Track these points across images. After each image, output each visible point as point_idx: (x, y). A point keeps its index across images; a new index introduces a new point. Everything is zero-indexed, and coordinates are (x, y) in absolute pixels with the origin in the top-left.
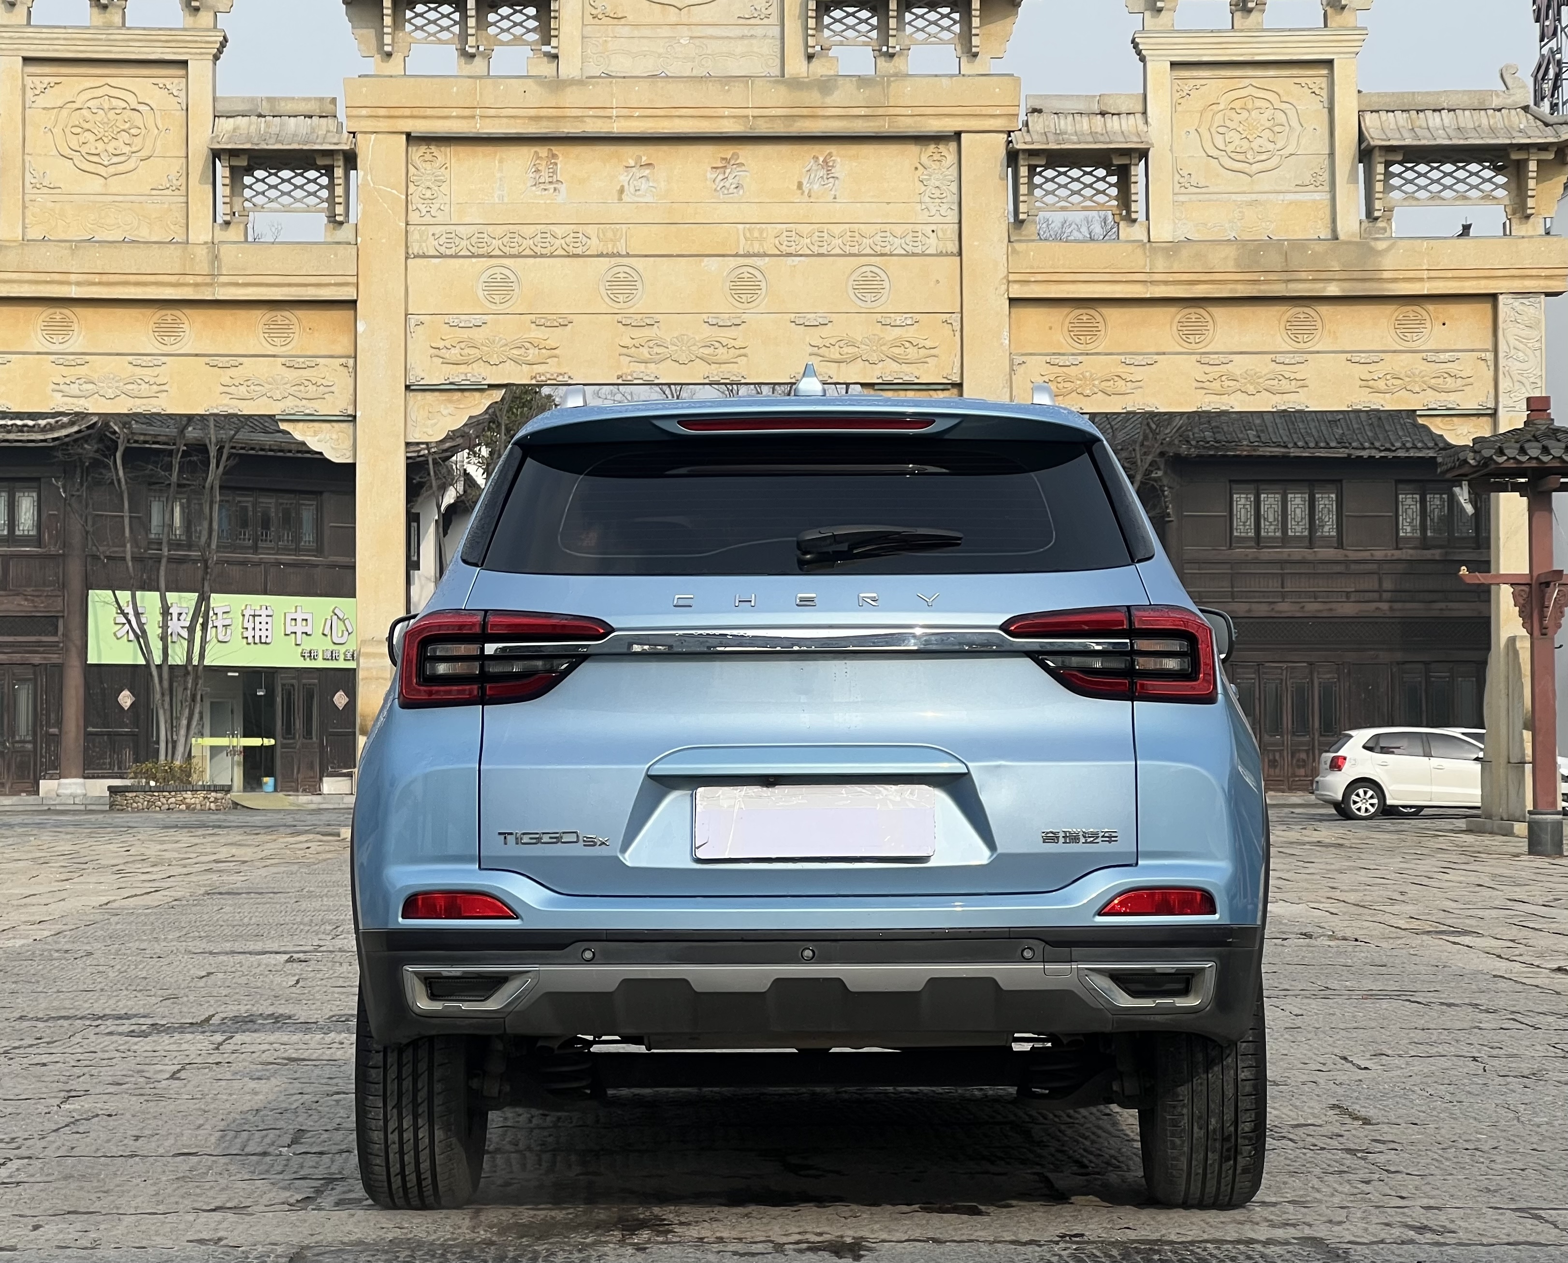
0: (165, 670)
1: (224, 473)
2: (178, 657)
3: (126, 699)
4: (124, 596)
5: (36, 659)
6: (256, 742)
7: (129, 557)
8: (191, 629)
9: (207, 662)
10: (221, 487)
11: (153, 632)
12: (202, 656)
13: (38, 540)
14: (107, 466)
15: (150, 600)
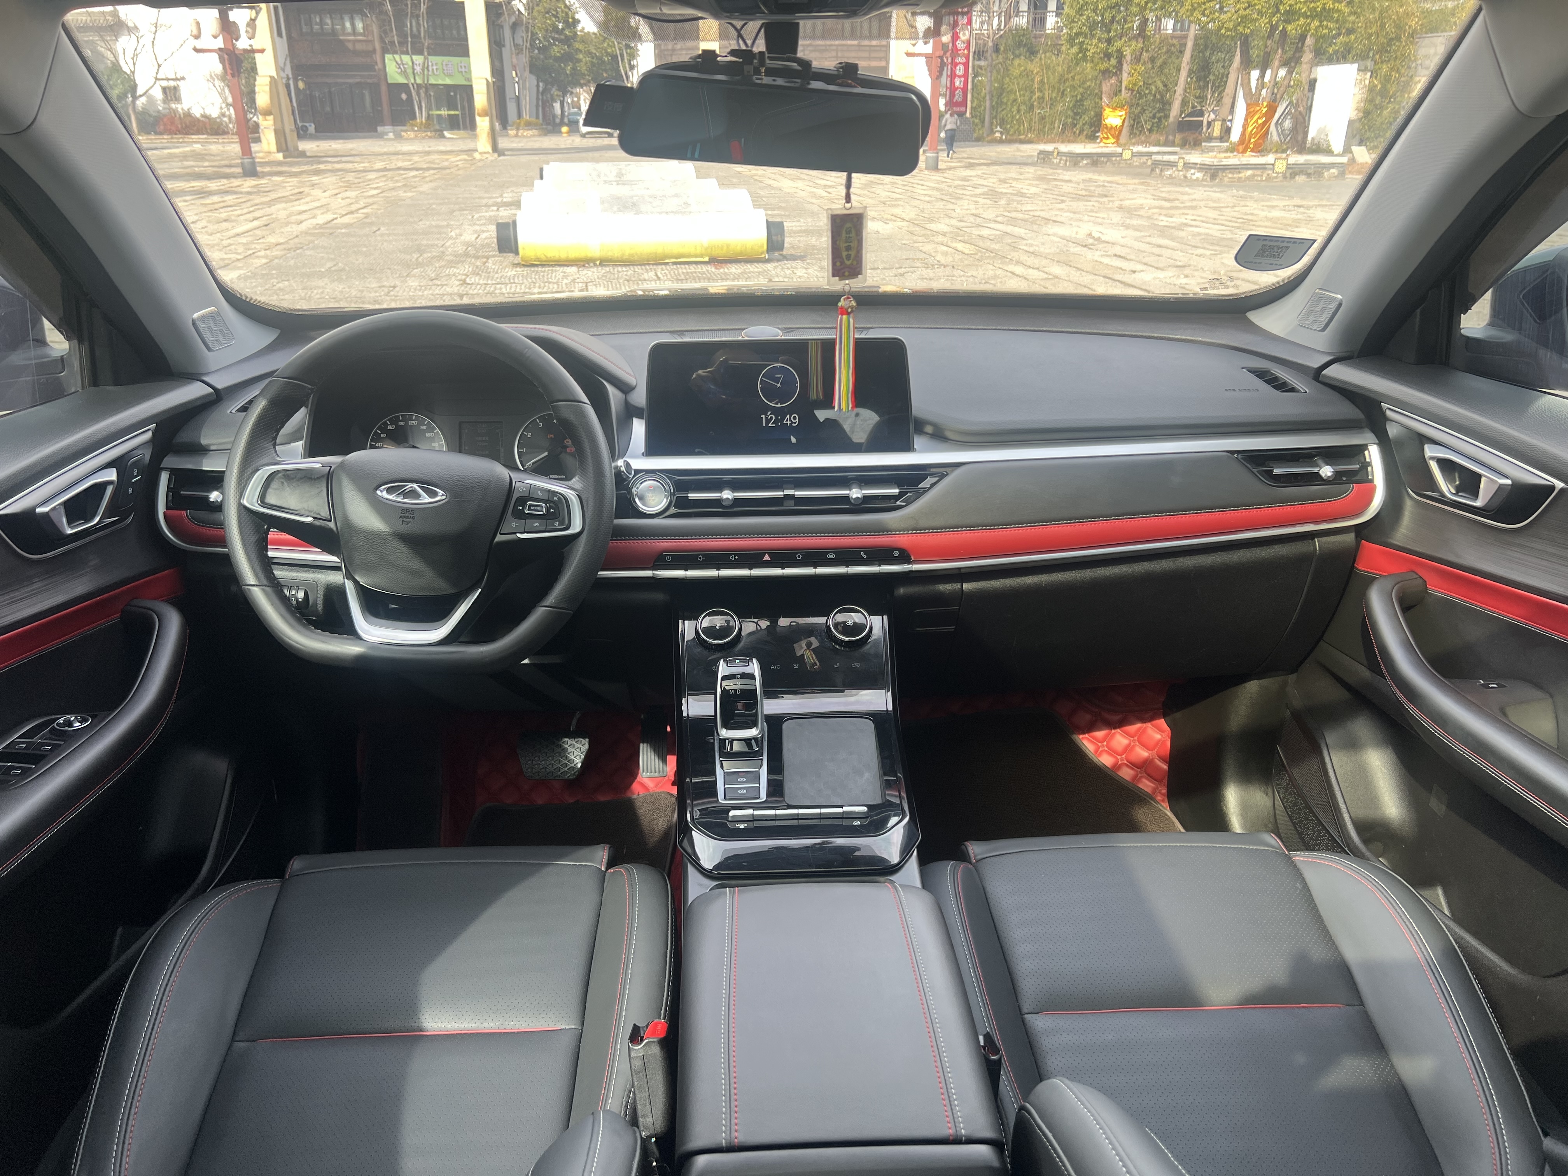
0: (415, 85)
1: (428, 8)
2: (419, 81)
3: (404, 96)
4: (397, 57)
5: (369, 81)
6: (452, 112)
7: (396, 42)
8: (423, 70)
9: (430, 82)
10: (427, 13)
11: (409, 71)
12: (428, 81)
13: (363, 34)
14: (384, 5)
15: (406, 58)
